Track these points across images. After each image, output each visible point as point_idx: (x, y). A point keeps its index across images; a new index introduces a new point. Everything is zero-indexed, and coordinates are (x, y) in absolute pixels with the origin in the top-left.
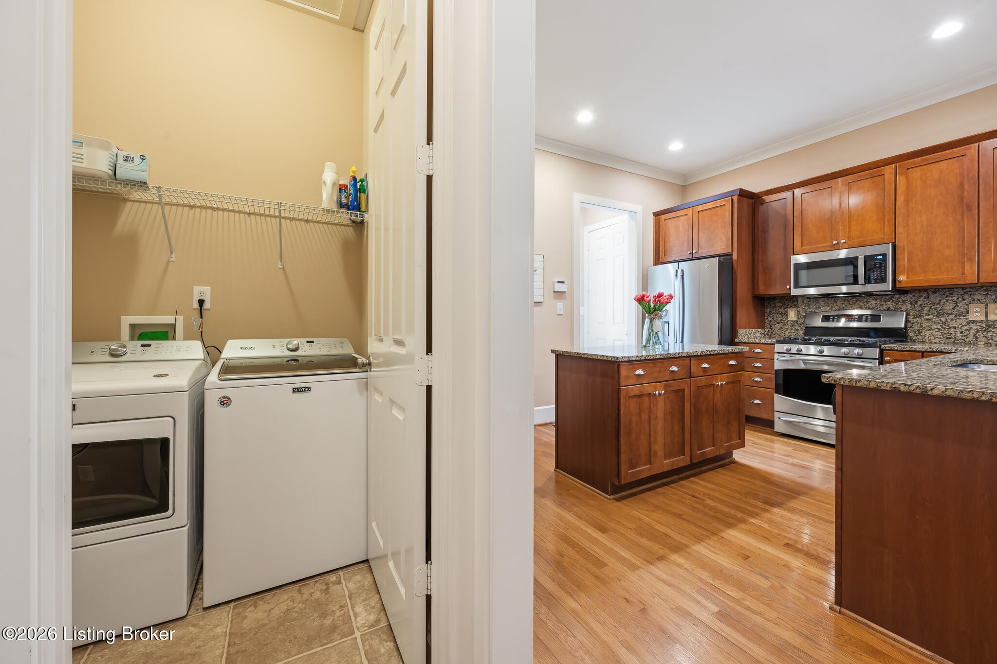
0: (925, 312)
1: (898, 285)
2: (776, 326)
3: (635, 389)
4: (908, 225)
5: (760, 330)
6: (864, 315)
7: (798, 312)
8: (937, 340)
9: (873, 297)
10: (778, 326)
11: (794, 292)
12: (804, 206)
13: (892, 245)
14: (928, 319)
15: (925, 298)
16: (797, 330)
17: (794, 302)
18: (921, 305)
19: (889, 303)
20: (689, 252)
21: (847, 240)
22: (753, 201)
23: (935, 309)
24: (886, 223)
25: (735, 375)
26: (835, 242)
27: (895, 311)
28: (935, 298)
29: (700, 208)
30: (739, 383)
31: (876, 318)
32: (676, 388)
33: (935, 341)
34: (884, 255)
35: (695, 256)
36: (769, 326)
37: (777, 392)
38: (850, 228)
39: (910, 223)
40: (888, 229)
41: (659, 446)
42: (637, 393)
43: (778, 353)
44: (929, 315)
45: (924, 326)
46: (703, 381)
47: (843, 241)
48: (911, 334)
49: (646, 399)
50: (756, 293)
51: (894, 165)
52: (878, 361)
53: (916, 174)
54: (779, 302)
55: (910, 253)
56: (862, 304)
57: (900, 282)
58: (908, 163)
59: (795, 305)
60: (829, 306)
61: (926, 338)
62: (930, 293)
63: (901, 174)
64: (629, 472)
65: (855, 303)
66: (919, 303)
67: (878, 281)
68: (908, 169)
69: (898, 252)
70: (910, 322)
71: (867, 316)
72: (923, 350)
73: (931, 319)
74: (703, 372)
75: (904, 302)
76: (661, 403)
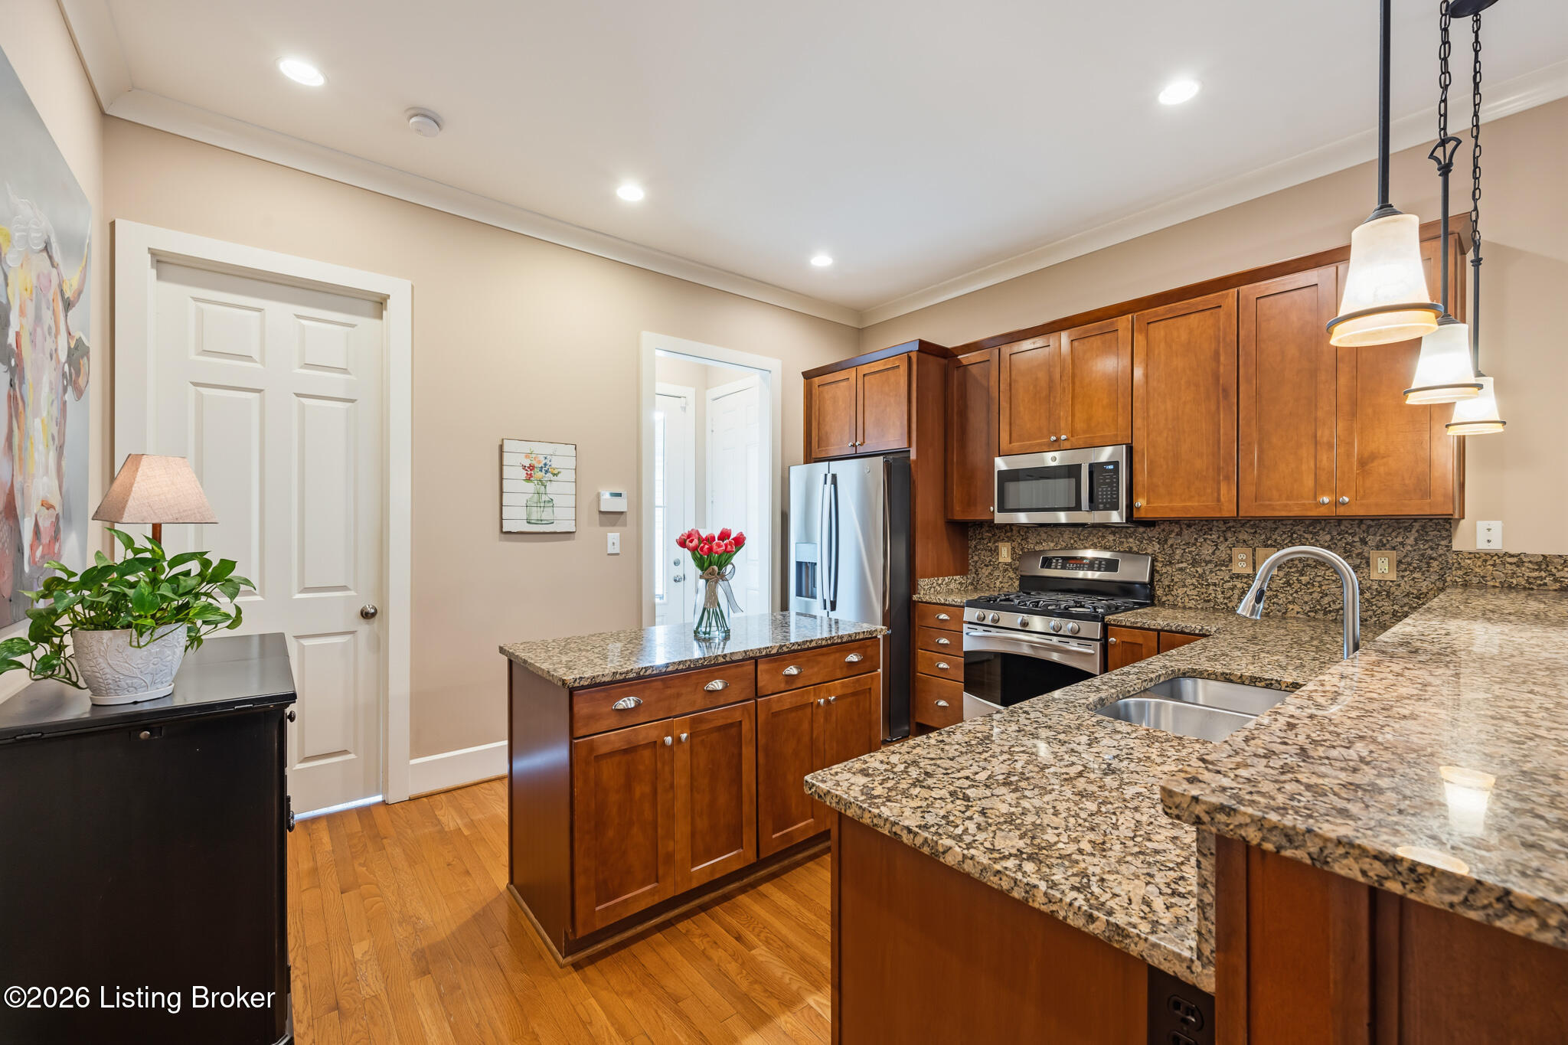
0: (1177, 557)
1: (1136, 515)
2: (983, 571)
3: (615, 739)
4: (1148, 416)
5: (957, 577)
6: (1097, 559)
7: (1013, 548)
8: (1192, 604)
9: (1110, 530)
10: (985, 571)
11: (1000, 518)
12: (1013, 377)
13: (1127, 448)
14: (1181, 569)
15: (1177, 535)
16: (1011, 579)
17: (1006, 532)
18: (1172, 546)
19: (1131, 540)
20: (851, 443)
21: (1069, 435)
22: (946, 361)
23: (1190, 552)
24: (1120, 410)
25: (858, 680)
26: (1053, 438)
27: (1137, 553)
28: (1188, 535)
29: (865, 369)
30: (870, 693)
31: (1111, 565)
32: (720, 722)
33: (1190, 605)
34: (1116, 464)
35: (861, 450)
36: (974, 570)
37: (968, 689)
38: (1073, 415)
39: (1151, 413)
40: (1122, 421)
41: (679, 841)
42: (619, 745)
43: (970, 623)
44: (1182, 562)
45: (1176, 580)
46: (788, 699)
47: (1063, 437)
48: (1159, 592)
49: (647, 753)
50: (950, 517)
51: (1130, 316)
52: (1098, 643)
53: (1158, 331)
54: (987, 531)
55: (1151, 463)
56: (1095, 541)
57: (1138, 508)
58: (1148, 314)
59: (1007, 537)
60: (1052, 542)
61: (1179, 599)
62: (1184, 526)
63: (1140, 331)
64: (598, 908)
65: (1087, 537)
66: (1170, 542)
67: (1108, 506)
68: (1148, 323)
69: (1136, 458)
70: (1158, 572)
71: (1100, 560)
72: (1159, 628)
73: (1186, 568)
74: (787, 682)
75: (1150, 540)
76: (682, 759)
